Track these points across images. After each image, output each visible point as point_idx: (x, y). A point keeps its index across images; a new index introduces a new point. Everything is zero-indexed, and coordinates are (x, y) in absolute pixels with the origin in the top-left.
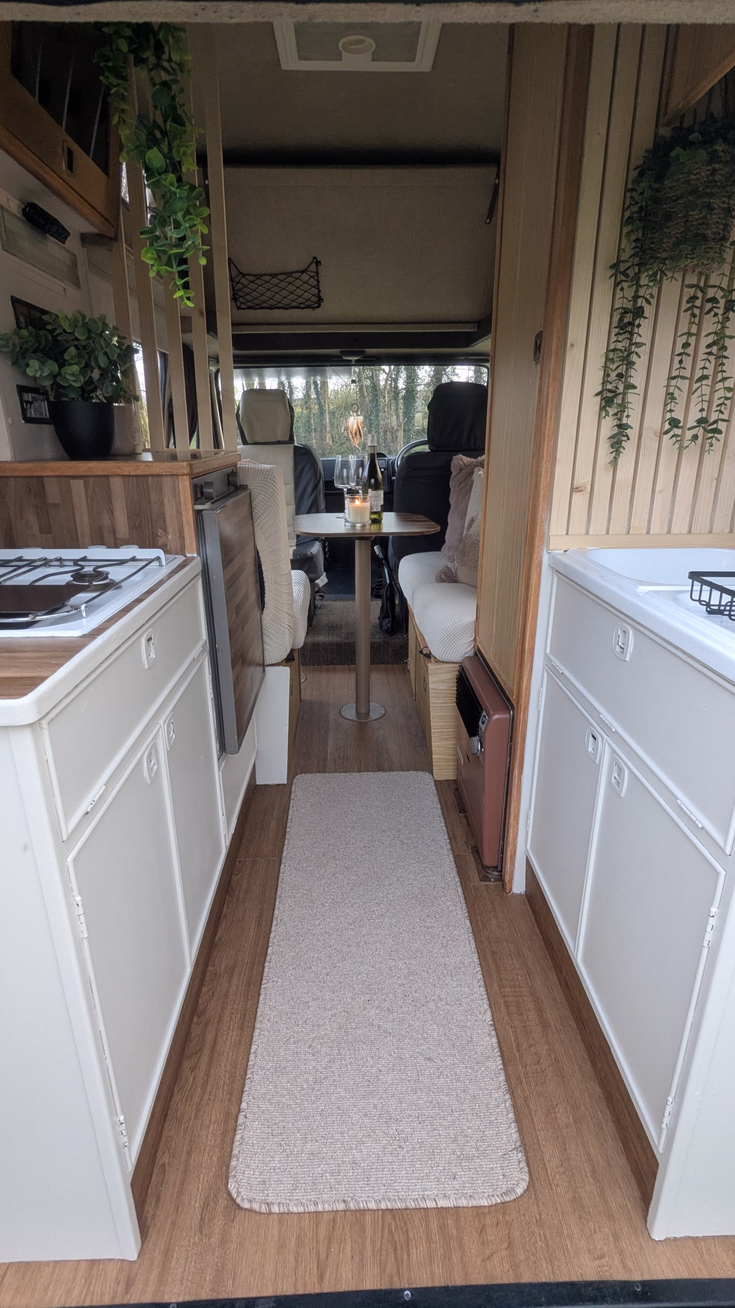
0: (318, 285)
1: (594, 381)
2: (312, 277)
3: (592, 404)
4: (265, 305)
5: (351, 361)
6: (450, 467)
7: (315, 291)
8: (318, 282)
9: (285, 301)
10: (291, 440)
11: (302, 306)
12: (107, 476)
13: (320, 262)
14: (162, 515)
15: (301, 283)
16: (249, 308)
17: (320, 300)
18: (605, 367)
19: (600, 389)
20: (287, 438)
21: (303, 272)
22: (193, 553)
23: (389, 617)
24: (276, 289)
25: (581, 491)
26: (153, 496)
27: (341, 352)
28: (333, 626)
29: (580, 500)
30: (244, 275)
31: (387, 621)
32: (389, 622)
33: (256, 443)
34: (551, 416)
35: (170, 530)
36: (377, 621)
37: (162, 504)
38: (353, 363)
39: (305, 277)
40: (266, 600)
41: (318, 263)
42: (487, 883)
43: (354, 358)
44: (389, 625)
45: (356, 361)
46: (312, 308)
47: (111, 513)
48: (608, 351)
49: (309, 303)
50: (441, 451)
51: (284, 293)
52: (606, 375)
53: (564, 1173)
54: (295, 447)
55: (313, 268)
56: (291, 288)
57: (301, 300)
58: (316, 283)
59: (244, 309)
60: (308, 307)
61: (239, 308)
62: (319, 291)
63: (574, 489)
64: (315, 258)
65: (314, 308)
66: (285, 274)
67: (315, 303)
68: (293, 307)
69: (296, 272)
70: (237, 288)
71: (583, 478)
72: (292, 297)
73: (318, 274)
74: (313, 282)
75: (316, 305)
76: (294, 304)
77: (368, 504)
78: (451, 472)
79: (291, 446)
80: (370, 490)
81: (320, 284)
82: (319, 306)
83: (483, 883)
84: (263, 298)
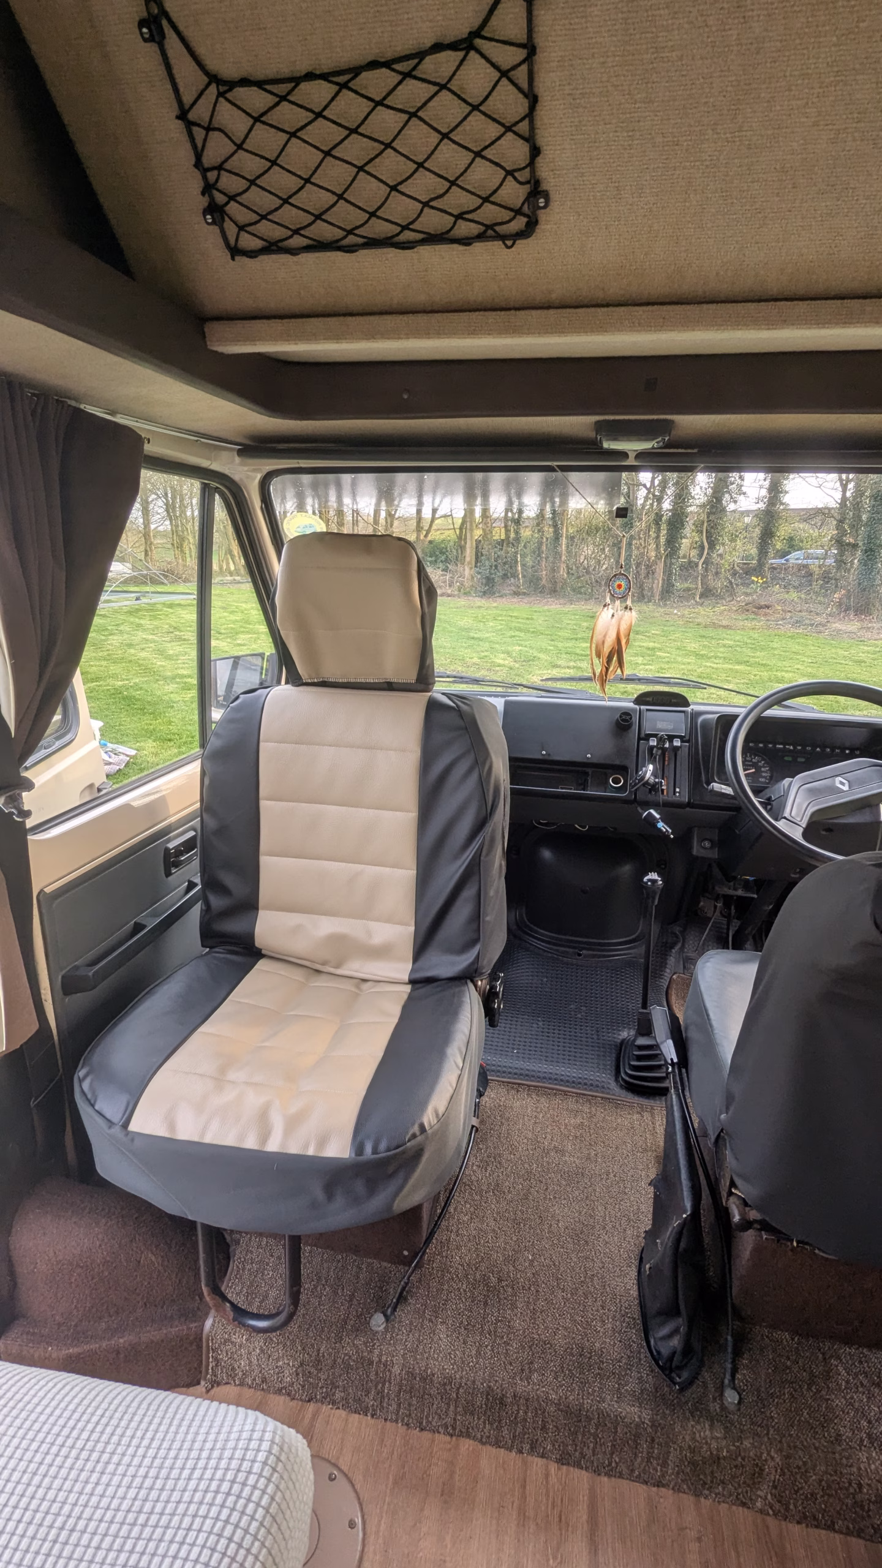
0: (530, 114)
2: (505, 71)
4: (323, 231)
5: (624, 455)
7: (514, 151)
8: (533, 96)
9: (400, 208)
10: (424, 679)
11: (464, 229)
15: (458, 110)
16: (272, 247)
17: (537, 192)
20: (411, 677)
21: (466, 44)
23: (678, 1313)
24: (356, 149)
27: (599, 426)
30: (224, 86)
32: (676, 1331)
33: (324, 684)
38: (631, 462)
39: (475, 74)
43: (632, 446)
46: (502, 238)
49: (490, 213)
51: (390, 166)
55: (512, 14)
56: (418, 138)
57: (458, 200)
58: (523, 103)
59: (252, 254)
60: (489, 233)
61: (235, 251)
62: (535, 153)
65: (510, 238)
66: (387, 64)
67: (518, 212)
69: (437, 48)
70: (211, 157)
72: (424, 185)
73: (530, 49)
74: (508, 99)
75: (520, 223)
76: (433, 221)
79: (422, 699)
81: (542, 112)
82: (532, 225)
84: (314, 198)
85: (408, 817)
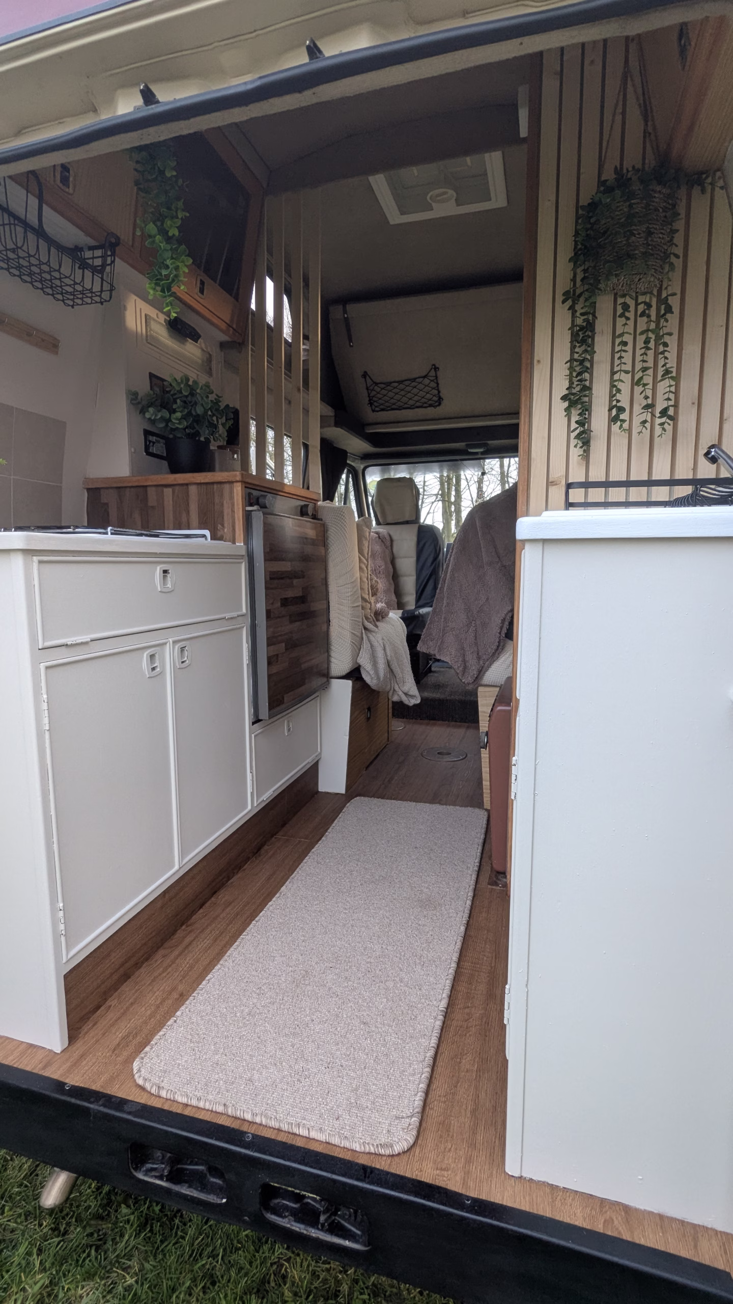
0: (438, 386)
2: (431, 381)
4: (394, 407)
5: (477, 453)
7: (436, 392)
8: (438, 384)
9: (411, 402)
10: (416, 520)
11: (425, 405)
12: (187, 485)
13: (438, 368)
14: (222, 512)
15: (423, 386)
16: (383, 410)
17: (440, 400)
18: (571, 375)
19: (567, 392)
20: (412, 519)
21: (425, 377)
22: (240, 543)
24: (403, 393)
25: (556, 484)
26: (217, 500)
27: (467, 445)
30: (376, 384)
33: (387, 524)
35: (226, 525)
37: (222, 505)
38: (479, 455)
39: (426, 381)
41: (436, 369)
42: (494, 887)
43: (479, 451)
45: (481, 453)
47: (188, 512)
49: (430, 402)
51: (409, 395)
53: (445, 1102)
54: (420, 527)
55: (433, 373)
56: (415, 391)
57: (424, 400)
58: (436, 385)
59: (378, 411)
60: (431, 406)
61: (373, 411)
62: (439, 392)
63: (549, 483)
64: (434, 365)
65: (435, 407)
66: (409, 380)
68: (418, 407)
69: (419, 378)
70: (371, 395)
71: (558, 472)
72: (416, 398)
73: (436, 377)
74: (433, 385)
75: (437, 404)
76: (418, 404)
79: (417, 525)
81: (440, 386)
82: (440, 404)
83: (489, 886)
84: (392, 401)
85: (414, 559)
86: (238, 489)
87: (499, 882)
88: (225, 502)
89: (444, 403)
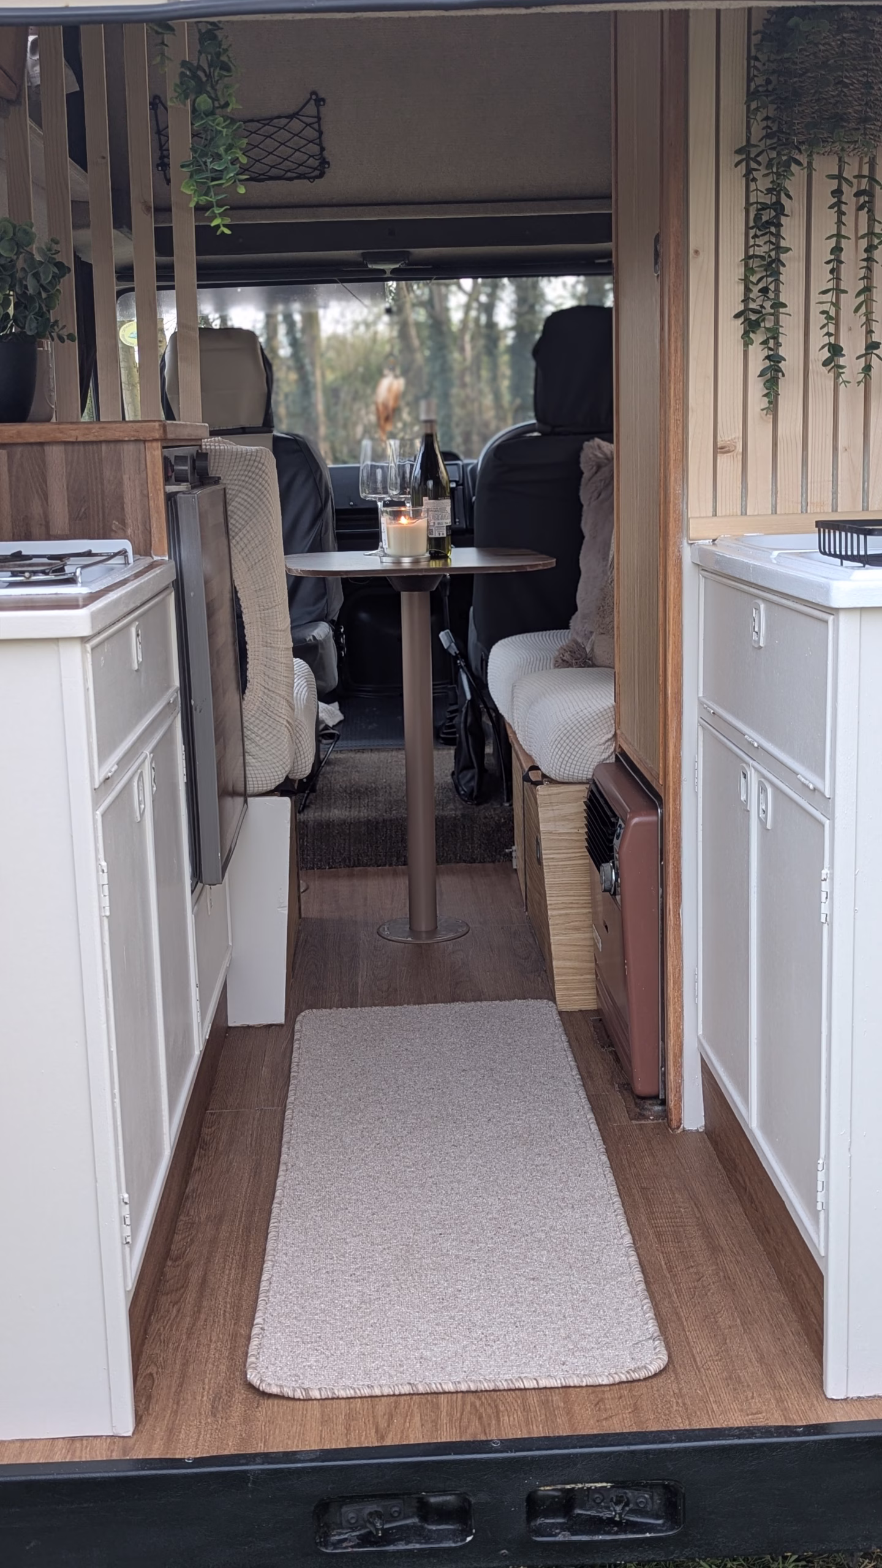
0: (320, 137)
1: (732, 298)
2: (308, 125)
3: (732, 330)
5: (383, 271)
6: (579, 463)
7: (314, 149)
8: (321, 133)
9: (259, 168)
10: (268, 424)
11: (289, 174)
12: (42, 444)
13: (323, 100)
14: (120, 499)
15: (288, 136)
17: (324, 163)
18: (746, 280)
19: (741, 307)
20: (259, 422)
21: (291, 117)
22: (164, 555)
23: (472, 767)
25: (729, 452)
26: (108, 474)
27: (365, 255)
28: (357, 791)
29: (729, 465)
31: (469, 776)
32: (472, 778)
34: (676, 347)
35: (129, 521)
36: (449, 779)
37: (120, 483)
38: (388, 275)
39: (296, 125)
40: (250, 674)
41: (320, 101)
42: (643, 1122)
43: (389, 267)
44: (474, 784)
45: (393, 271)
46: (309, 178)
47: (45, 497)
48: (748, 257)
49: (302, 169)
50: (559, 434)
51: (256, 153)
52: (748, 290)
54: (276, 439)
55: (311, 109)
56: (270, 144)
57: (287, 165)
58: (316, 134)
60: (301, 176)
62: (322, 149)
63: (718, 450)
64: (314, 93)
65: (312, 179)
66: (258, 121)
67: (315, 169)
68: (271, 178)
69: (279, 117)
70: (166, 146)
71: (730, 433)
72: (269, 160)
73: (319, 118)
74: (310, 133)
75: (317, 173)
76: (274, 172)
77: (422, 523)
78: (582, 473)
79: (268, 437)
80: (425, 499)
81: (324, 137)
82: (321, 175)
83: (636, 1124)
86: (155, 454)
87: (647, 1113)
88: (126, 477)
89: (329, 173)
